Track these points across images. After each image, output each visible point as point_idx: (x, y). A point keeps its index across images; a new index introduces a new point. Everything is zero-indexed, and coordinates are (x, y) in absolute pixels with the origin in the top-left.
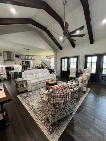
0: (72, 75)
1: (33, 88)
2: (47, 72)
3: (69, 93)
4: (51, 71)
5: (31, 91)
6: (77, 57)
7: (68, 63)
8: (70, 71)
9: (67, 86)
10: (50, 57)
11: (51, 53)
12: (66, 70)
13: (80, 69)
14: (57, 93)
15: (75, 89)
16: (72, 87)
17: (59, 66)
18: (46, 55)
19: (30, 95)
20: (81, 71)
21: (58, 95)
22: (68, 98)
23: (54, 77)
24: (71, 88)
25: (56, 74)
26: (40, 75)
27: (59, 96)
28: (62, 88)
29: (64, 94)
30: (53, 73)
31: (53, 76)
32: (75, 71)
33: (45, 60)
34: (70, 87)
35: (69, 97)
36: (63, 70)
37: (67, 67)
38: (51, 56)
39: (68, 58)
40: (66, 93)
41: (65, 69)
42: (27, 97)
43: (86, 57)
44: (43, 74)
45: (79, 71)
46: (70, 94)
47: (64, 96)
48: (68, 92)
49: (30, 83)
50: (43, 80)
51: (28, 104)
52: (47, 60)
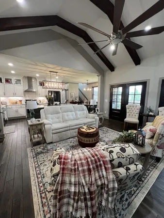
0: (132, 118)
1: (55, 137)
2: (83, 110)
3: (111, 186)
4: (91, 109)
5: (52, 143)
6: (144, 84)
7: (125, 96)
8: (127, 110)
9: (108, 159)
10: (94, 85)
11: (95, 79)
12: (119, 108)
13: (148, 107)
14: (70, 184)
15: (132, 167)
16: (123, 161)
17: (107, 101)
18: (86, 82)
19: (48, 150)
21: (73, 189)
22: (107, 200)
23: (94, 120)
24: (120, 165)
25: (98, 115)
26: (71, 115)
27: (75, 192)
28: (89, 165)
29: (94, 188)
30: (95, 112)
31: (94, 118)
32: (138, 111)
33: (85, 89)
34: (116, 163)
35: (110, 199)
36: (114, 107)
37: (121, 102)
38: (95, 83)
39: (125, 87)
40: (99, 183)
41: (117, 105)
42: (42, 153)
44: (76, 114)
45: (146, 112)
46: (114, 188)
47: (91, 193)
48: (109, 182)
49: (49, 129)
50: (74, 125)
51: (37, 169)
52: (88, 89)
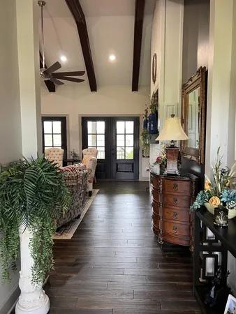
13: (72, 150)
20: (75, 155)
32: (61, 158)
43: (84, 120)
